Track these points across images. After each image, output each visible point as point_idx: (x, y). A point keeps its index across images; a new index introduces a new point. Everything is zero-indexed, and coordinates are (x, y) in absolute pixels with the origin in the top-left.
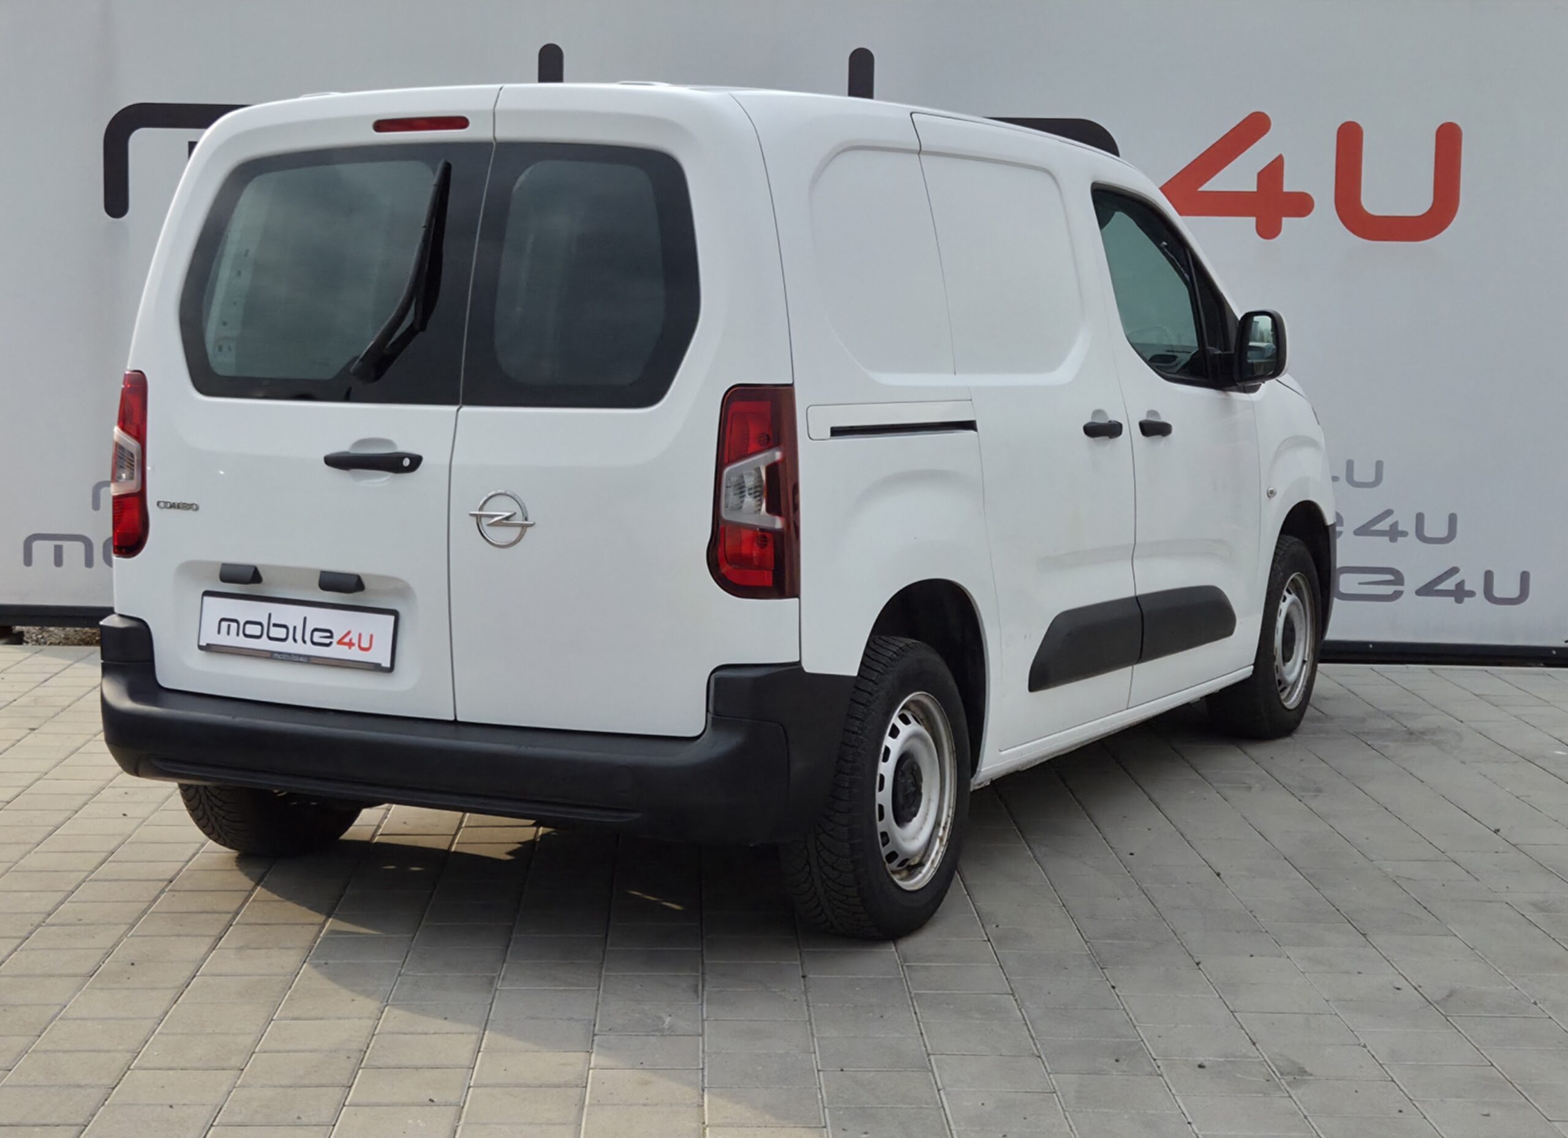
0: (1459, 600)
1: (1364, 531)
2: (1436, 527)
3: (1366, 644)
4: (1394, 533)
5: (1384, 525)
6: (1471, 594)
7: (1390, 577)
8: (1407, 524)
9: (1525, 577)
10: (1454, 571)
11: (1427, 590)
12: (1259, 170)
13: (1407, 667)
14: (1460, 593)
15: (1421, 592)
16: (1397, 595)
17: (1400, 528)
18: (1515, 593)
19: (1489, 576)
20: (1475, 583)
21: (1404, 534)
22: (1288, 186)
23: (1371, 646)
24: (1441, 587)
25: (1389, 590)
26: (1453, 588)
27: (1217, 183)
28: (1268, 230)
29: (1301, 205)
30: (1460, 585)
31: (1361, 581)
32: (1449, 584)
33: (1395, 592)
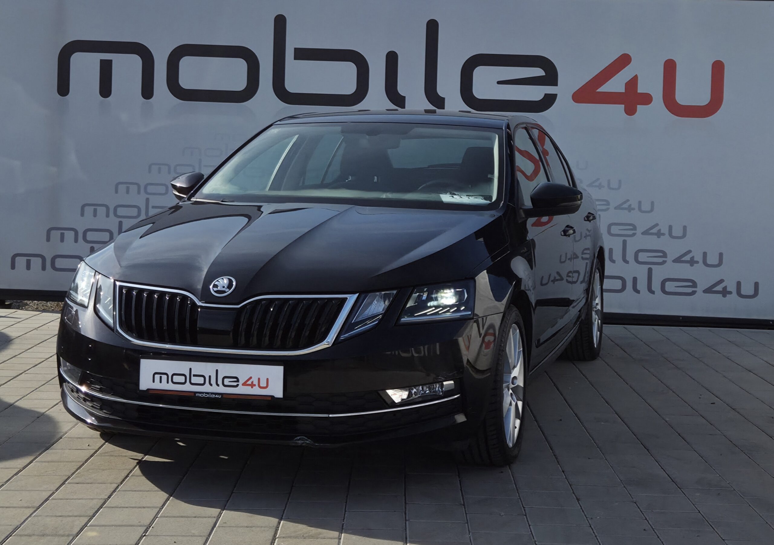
0: (724, 296)
1: (678, 260)
2: (712, 259)
3: (678, 317)
4: (692, 262)
5: (687, 258)
6: (730, 293)
7: (690, 284)
8: (699, 257)
9: (756, 285)
10: (721, 281)
11: (709, 290)
12: (626, 82)
13: (698, 329)
14: (725, 292)
15: (706, 291)
16: (694, 293)
17: (695, 259)
18: (752, 293)
19: (739, 284)
20: (732, 288)
21: (697, 262)
22: (641, 89)
23: (681, 318)
24: (714, 289)
25: (690, 290)
26: (721, 290)
27: (605, 88)
28: (630, 111)
29: (647, 99)
30: (725, 288)
31: (676, 286)
32: (719, 288)
33: (693, 291)
